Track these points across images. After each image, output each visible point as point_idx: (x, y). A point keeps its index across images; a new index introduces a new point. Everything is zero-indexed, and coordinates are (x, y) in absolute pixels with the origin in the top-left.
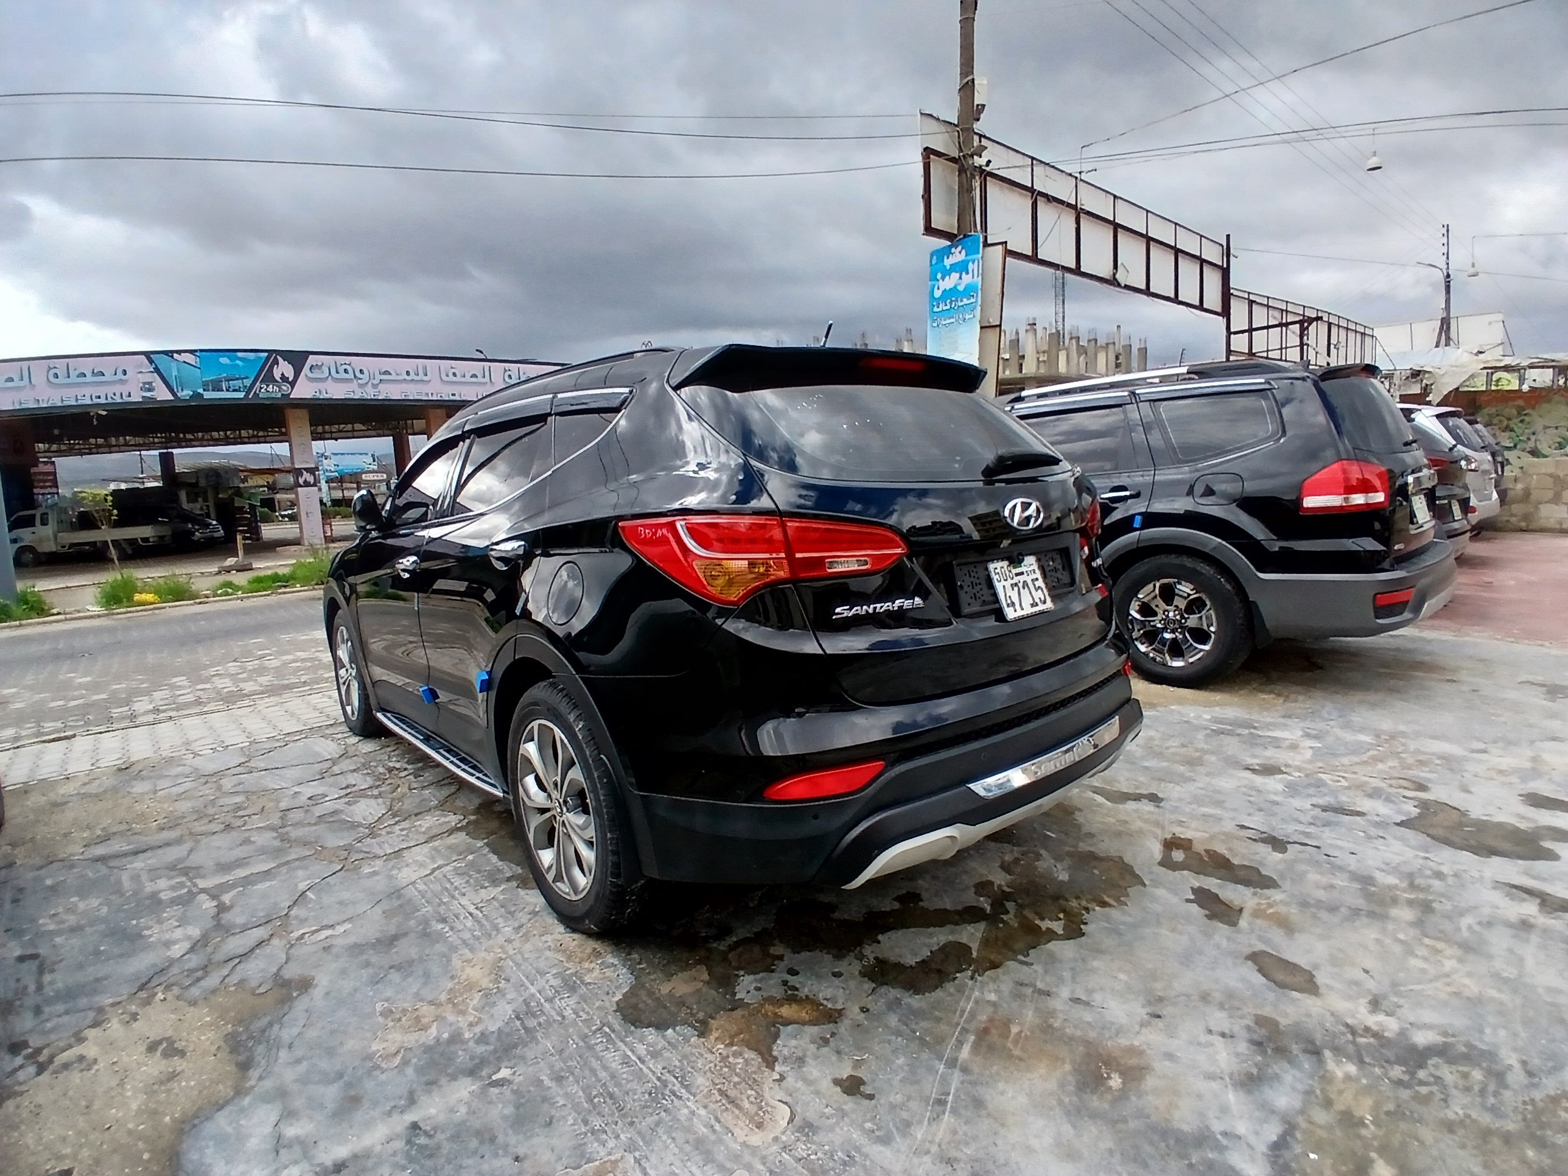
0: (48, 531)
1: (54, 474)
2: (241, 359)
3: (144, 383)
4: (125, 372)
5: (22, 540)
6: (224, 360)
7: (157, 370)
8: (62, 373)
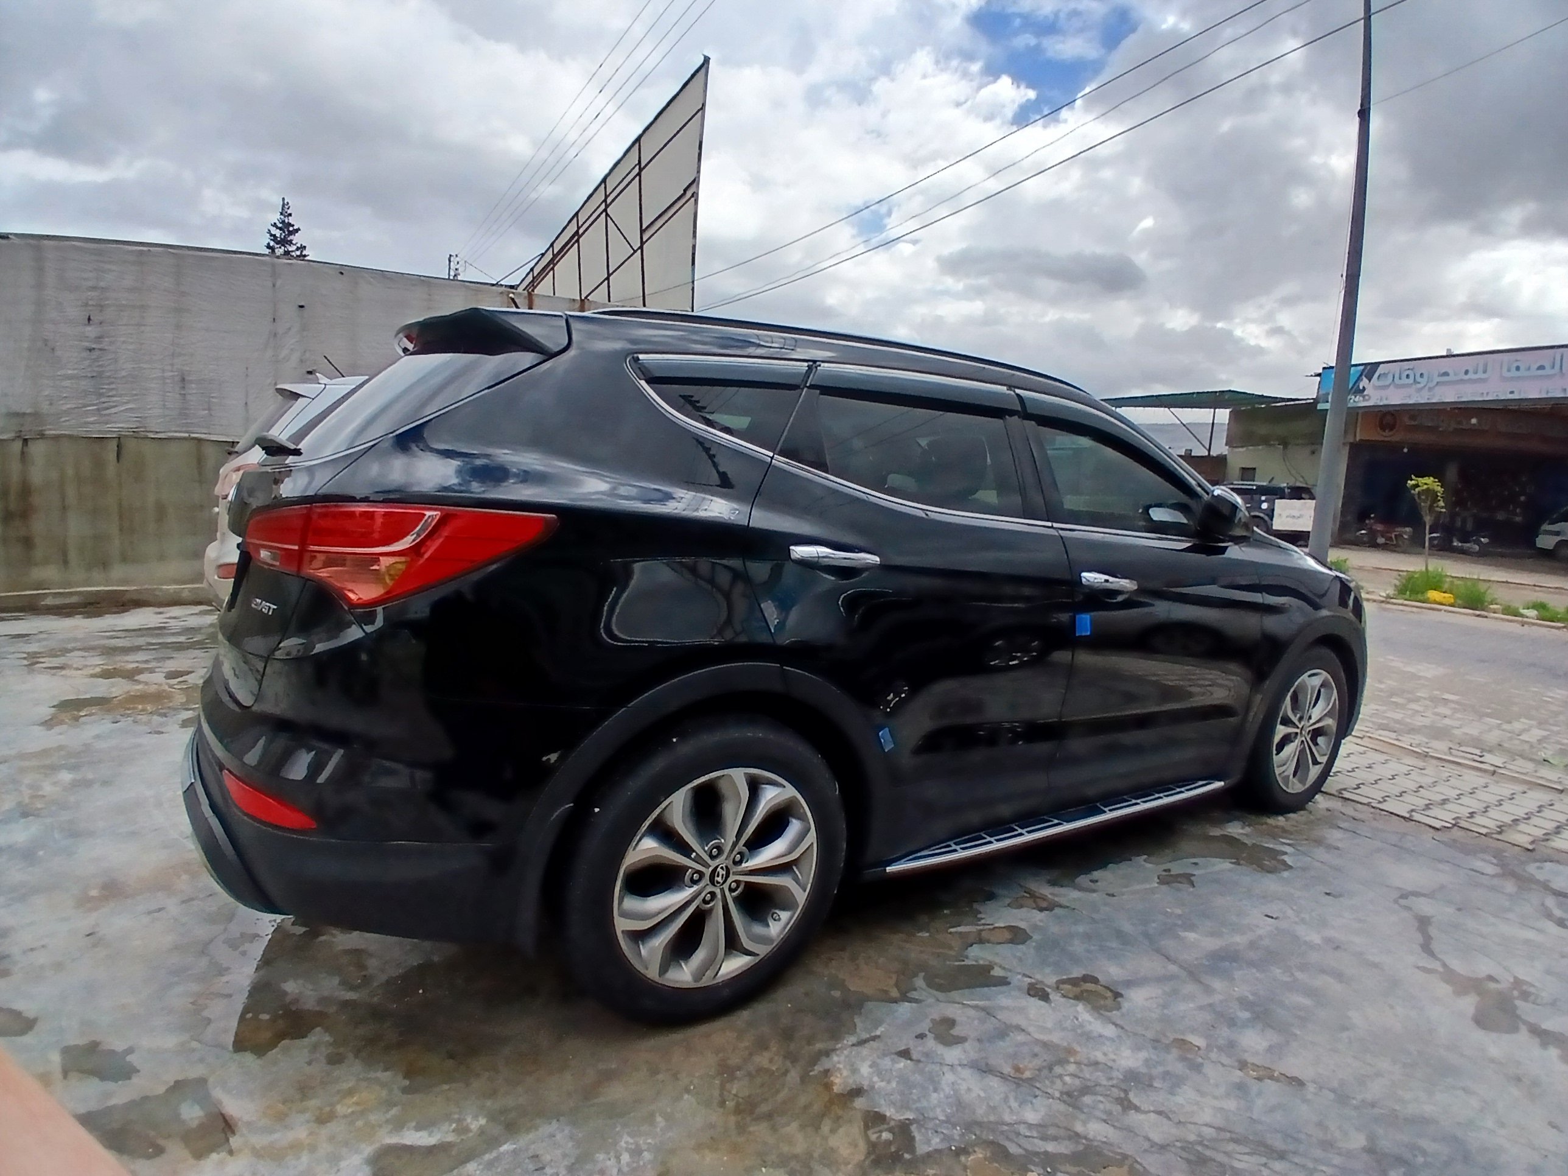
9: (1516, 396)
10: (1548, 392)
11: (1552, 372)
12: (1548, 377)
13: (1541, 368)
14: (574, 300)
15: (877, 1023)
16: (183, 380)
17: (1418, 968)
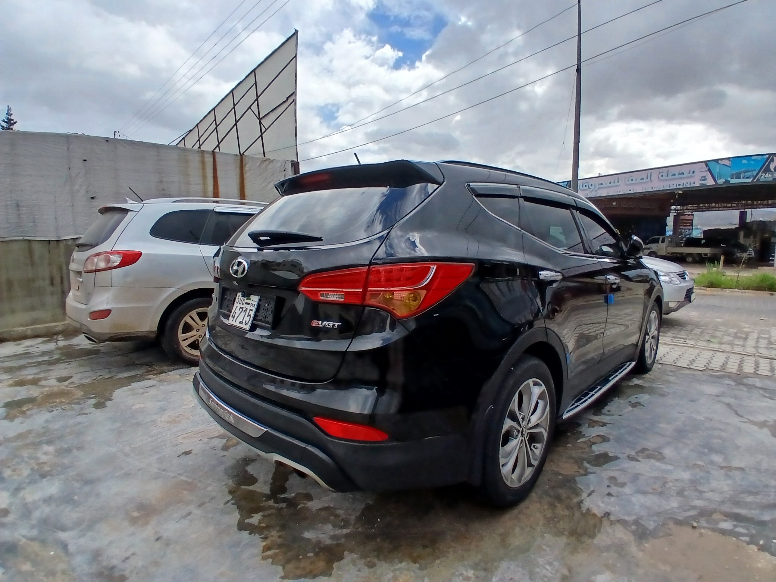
0: (664, 245)
1: (692, 220)
2: (754, 160)
3: (702, 177)
4: (694, 172)
5: (652, 248)
6: (744, 162)
7: (709, 170)
8: (665, 174)
9: (632, 192)
10: (645, 189)
11: (647, 180)
12: (646, 182)
13: (643, 179)
14: (237, 155)
15: (588, 485)
16: (18, 206)
17: (741, 422)
